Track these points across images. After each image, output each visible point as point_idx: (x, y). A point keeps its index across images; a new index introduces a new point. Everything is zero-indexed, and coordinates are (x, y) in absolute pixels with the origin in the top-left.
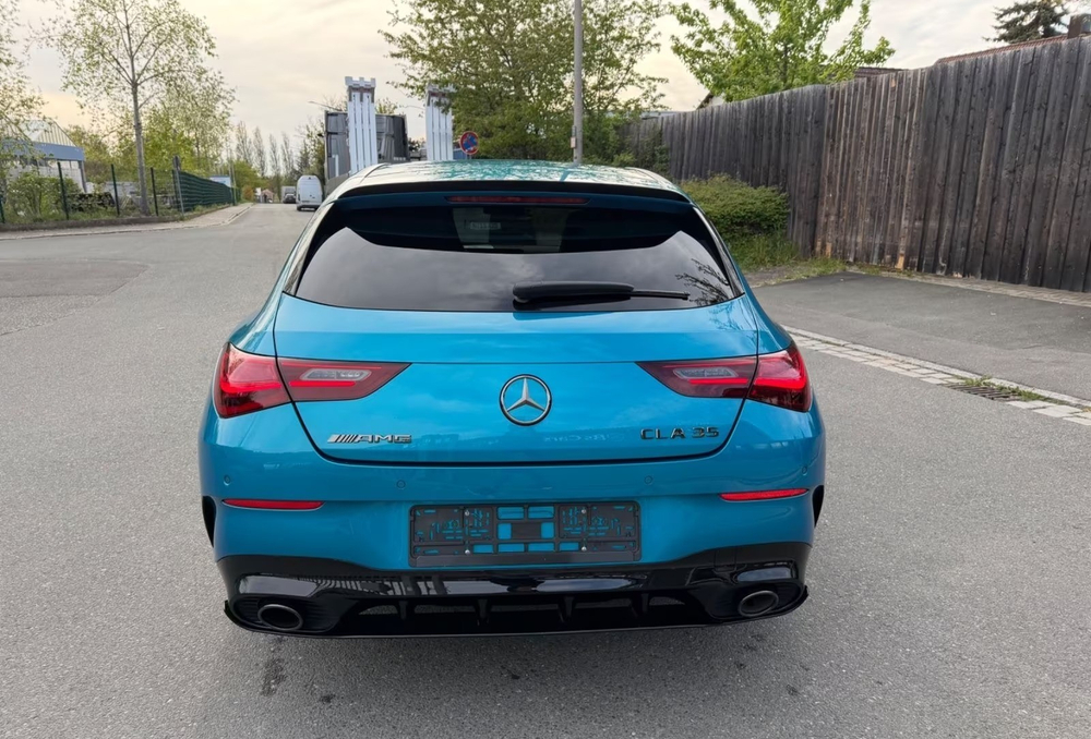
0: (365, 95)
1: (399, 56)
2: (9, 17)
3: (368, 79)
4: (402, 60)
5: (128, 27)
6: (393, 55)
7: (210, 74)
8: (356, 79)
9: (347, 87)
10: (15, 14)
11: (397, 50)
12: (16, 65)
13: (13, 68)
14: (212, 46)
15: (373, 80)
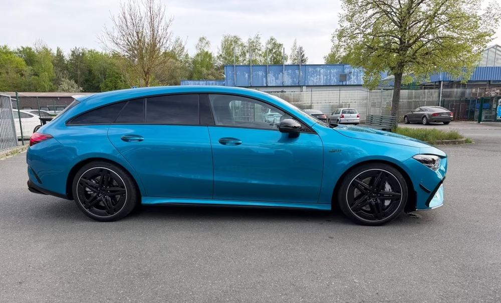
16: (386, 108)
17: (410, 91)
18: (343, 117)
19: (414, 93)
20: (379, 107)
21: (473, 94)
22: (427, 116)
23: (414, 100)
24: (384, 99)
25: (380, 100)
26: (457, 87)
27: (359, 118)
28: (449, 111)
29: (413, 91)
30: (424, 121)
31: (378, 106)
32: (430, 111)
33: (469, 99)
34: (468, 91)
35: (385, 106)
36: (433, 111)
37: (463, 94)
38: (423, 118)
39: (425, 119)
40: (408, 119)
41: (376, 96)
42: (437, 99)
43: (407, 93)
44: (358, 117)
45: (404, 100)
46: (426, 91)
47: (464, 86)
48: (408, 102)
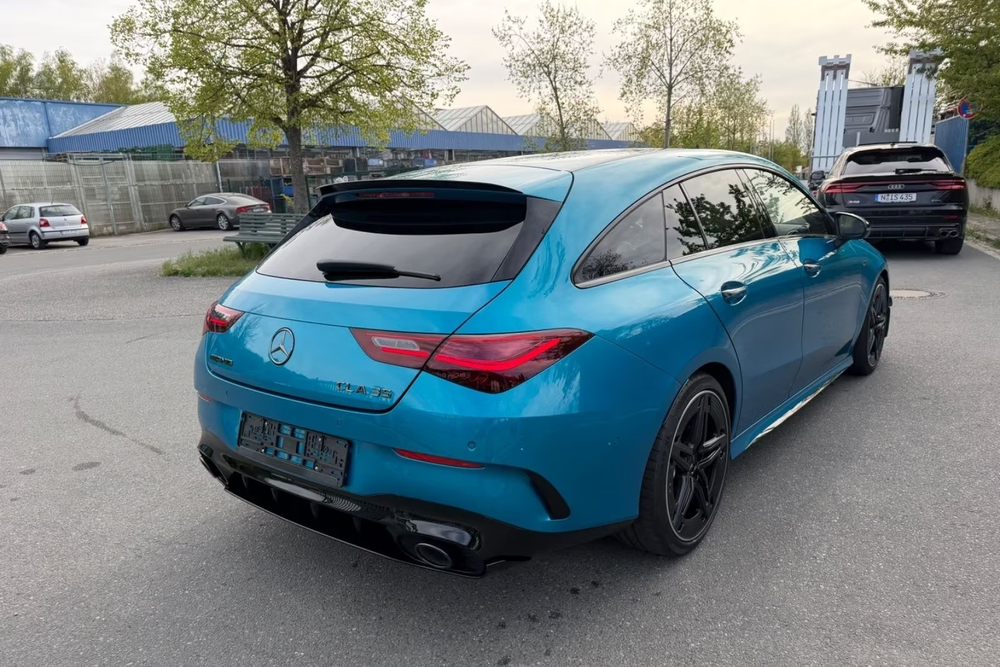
0: (839, 72)
1: (883, 24)
2: (586, 48)
3: (843, 56)
4: (886, 28)
5: (671, 40)
6: (876, 24)
7: (731, 71)
8: (830, 57)
9: (820, 67)
10: (591, 45)
11: (883, 17)
12: (587, 85)
13: (584, 87)
14: (732, 46)
15: (849, 56)
16: (120, 200)
17: (160, 163)
18: (47, 224)
19: (169, 168)
20: (106, 200)
21: (273, 169)
22: (227, 213)
23: (171, 181)
24: (112, 179)
25: (102, 184)
26: (241, 157)
27: (86, 226)
28: (262, 203)
29: (167, 163)
30: (223, 223)
31: (102, 197)
32: (229, 202)
33: (265, 178)
34: (260, 163)
35: (117, 197)
36: (234, 203)
37: (254, 170)
38: (218, 216)
39: (222, 219)
40: (180, 221)
41: (92, 174)
42: (214, 180)
43: (156, 168)
44: (83, 222)
45: (153, 183)
46: (190, 162)
47: (252, 154)
48: (162, 185)
